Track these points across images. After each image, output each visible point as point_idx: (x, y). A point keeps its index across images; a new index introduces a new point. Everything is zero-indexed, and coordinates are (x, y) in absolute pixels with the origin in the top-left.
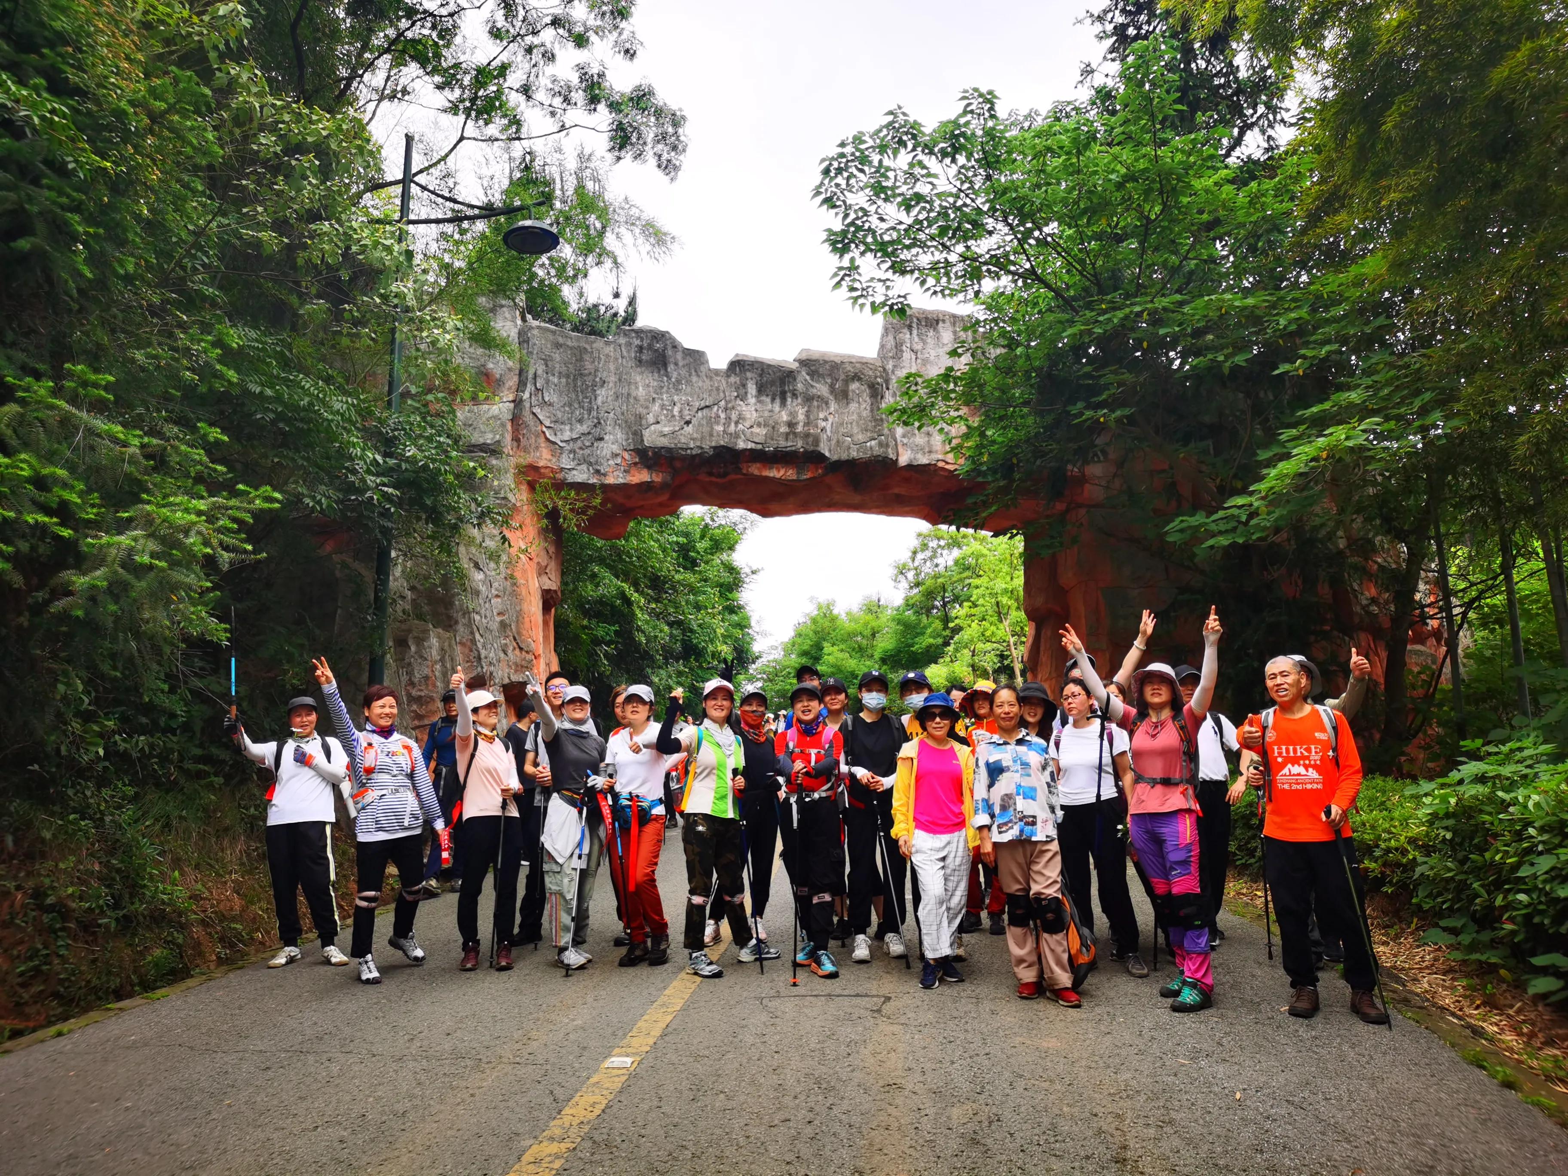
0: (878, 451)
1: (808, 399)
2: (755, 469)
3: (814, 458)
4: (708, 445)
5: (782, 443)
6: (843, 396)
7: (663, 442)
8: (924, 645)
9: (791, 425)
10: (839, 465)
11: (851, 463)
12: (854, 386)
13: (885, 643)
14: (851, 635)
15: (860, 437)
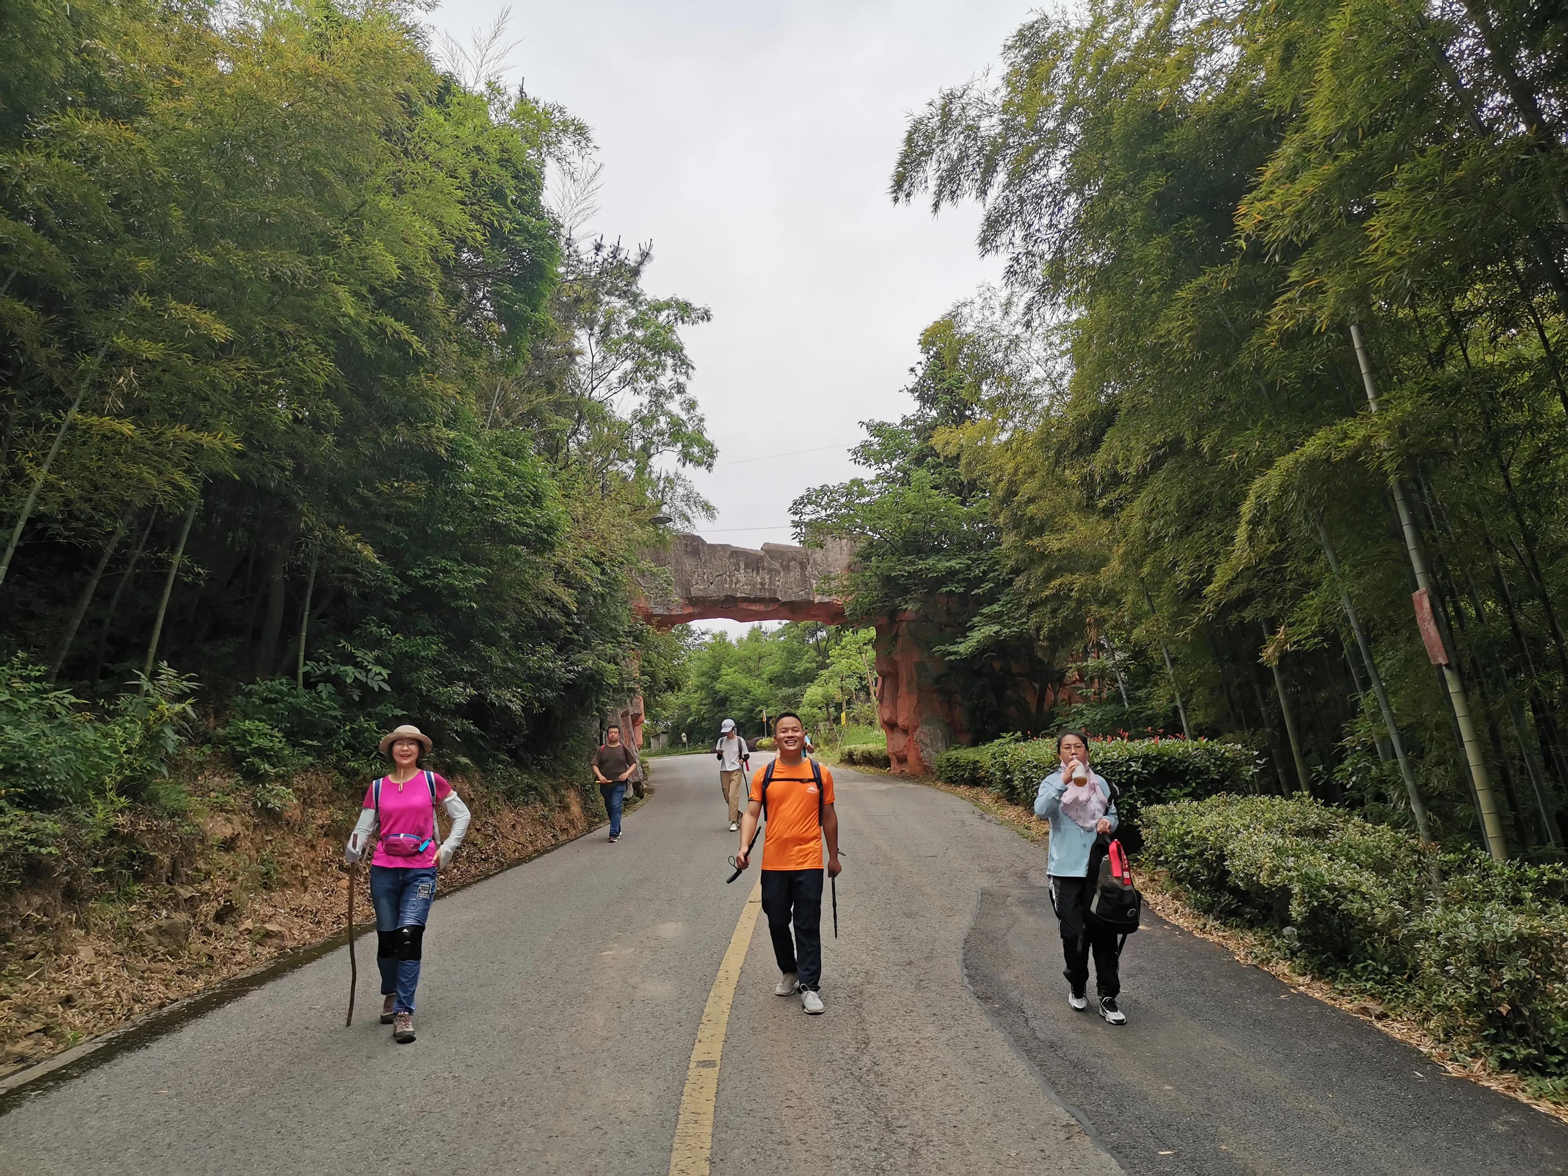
0: (805, 597)
1: (770, 571)
2: (744, 606)
3: (775, 600)
4: (722, 595)
5: (759, 594)
6: (787, 568)
7: (701, 594)
8: (802, 668)
9: (762, 584)
10: (785, 604)
11: (792, 603)
12: (792, 563)
13: (771, 668)
14: (744, 660)
15: (796, 590)
